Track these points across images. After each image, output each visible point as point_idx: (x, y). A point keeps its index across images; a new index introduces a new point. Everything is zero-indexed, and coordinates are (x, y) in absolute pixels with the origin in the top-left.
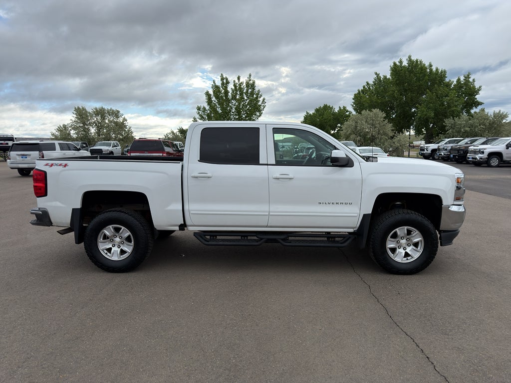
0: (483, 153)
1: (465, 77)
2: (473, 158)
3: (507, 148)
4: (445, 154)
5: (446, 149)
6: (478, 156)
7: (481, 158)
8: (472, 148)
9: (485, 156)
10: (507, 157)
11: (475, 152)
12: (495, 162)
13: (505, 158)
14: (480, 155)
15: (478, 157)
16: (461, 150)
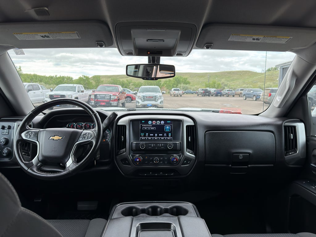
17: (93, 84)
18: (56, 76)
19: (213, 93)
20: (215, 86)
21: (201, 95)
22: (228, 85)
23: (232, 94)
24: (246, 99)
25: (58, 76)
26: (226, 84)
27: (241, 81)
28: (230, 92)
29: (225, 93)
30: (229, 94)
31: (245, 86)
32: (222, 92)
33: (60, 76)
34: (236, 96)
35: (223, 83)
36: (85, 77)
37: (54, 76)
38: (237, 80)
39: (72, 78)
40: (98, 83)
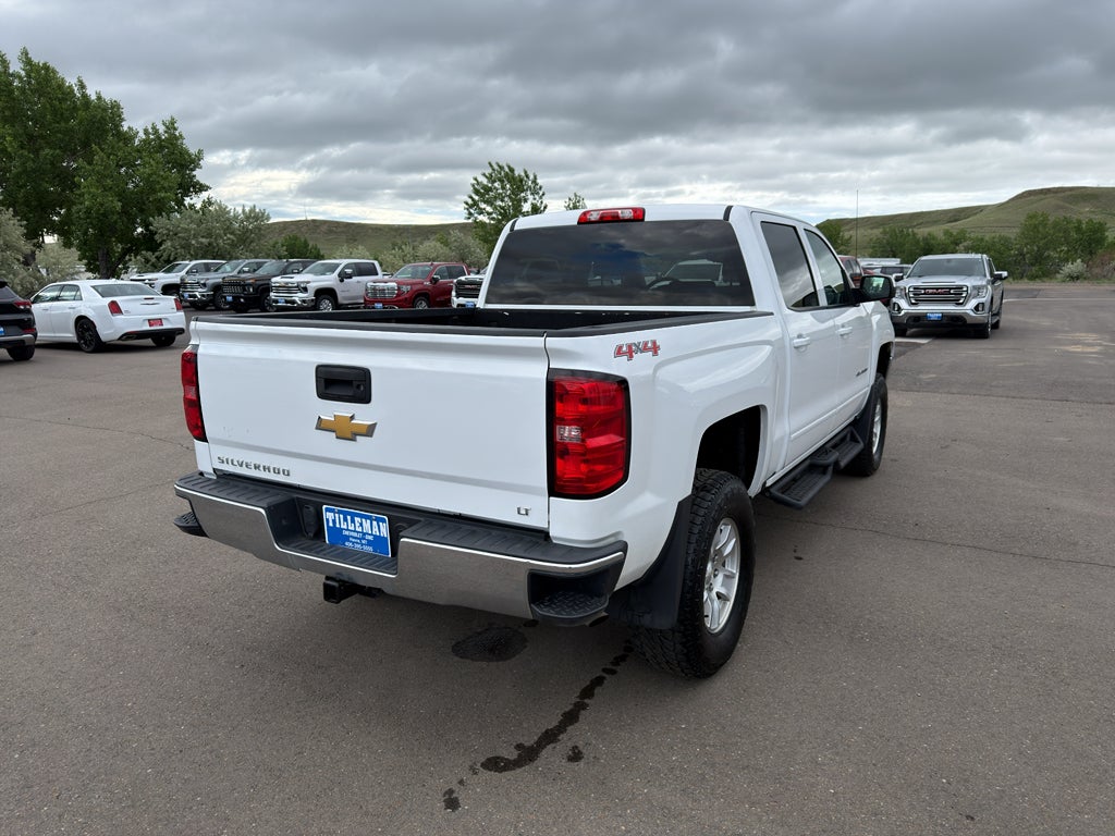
0: (305, 290)
1: (167, 127)
2: (287, 302)
3: (342, 281)
4: (203, 296)
5: (204, 285)
6: (298, 297)
7: (304, 301)
8: (277, 280)
9: (309, 296)
10: (345, 298)
11: (288, 289)
12: (326, 306)
13: (342, 298)
14: (300, 295)
15: (297, 299)
16: (250, 285)
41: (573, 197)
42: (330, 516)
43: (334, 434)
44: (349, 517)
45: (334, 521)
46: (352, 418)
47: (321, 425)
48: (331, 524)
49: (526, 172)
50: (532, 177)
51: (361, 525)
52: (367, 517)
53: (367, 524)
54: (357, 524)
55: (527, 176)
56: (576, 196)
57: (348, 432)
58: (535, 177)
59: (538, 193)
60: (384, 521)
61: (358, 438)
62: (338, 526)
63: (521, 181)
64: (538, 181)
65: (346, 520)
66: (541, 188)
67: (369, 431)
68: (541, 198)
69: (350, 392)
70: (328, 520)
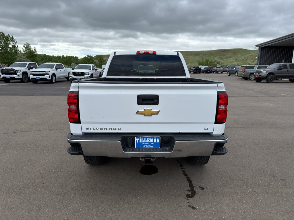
17: (97, 63)
18: (63, 56)
19: (203, 70)
20: (207, 64)
21: (192, 73)
22: (221, 62)
23: (220, 71)
24: (229, 75)
25: (65, 56)
26: (219, 61)
27: (234, 59)
28: (218, 69)
29: (214, 70)
30: (218, 71)
31: (236, 64)
32: (212, 69)
33: (67, 56)
34: (223, 72)
35: (216, 61)
36: (89, 56)
37: (61, 56)
38: (231, 58)
39: (77, 58)
40: (101, 62)
41: (26, 44)
42: (138, 139)
43: (143, 115)
44: (145, 139)
45: (139, 141)
46: (151, 110)
47: (138, 113)
48: (138, 142)
49: (9, 35)
50: (11, 37)
51: (150, 140)
52: (152, 138)
53: (152, 140)
54: (148, 140)
55: (9, 36)
56: (27, 43)
57: (149, 114)
58: (12, 37)
59: (14, 42)
60: (159, 138)
61: (152, 115)
62: (140, 142)
63: (8, 37)
64: (14, 38)
65: (143, 140)
66: (15, 40)
67: (157, 113)
68: (15, 43)
69: (152, 102)
70: (136, 141)
